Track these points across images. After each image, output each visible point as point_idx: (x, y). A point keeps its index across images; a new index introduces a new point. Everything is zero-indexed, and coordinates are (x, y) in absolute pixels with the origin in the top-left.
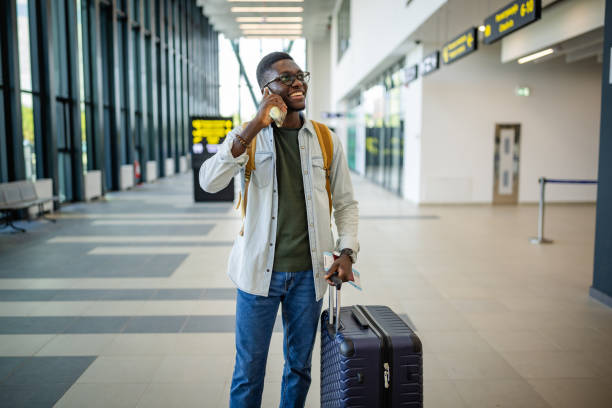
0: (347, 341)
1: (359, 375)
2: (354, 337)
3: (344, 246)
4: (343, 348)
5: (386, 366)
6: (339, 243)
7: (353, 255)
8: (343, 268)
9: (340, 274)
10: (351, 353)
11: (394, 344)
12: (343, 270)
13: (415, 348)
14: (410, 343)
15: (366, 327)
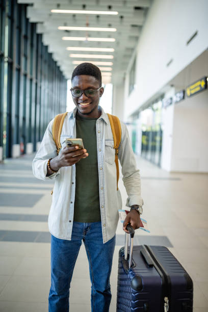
0: (137, 278)
1: (145, 305)
2: (143, 275)
3: (133, 203)
4: (134, 283)
5: (166, 299)
6: (128, 200)
7: (139, 209)
8: (133, 220)
9: (132, 224)
10: (140, 288)
11: (173, 281)
12: (133, 222)
13: (188, 285)
14: (184, 281)
15: (151, 266)
